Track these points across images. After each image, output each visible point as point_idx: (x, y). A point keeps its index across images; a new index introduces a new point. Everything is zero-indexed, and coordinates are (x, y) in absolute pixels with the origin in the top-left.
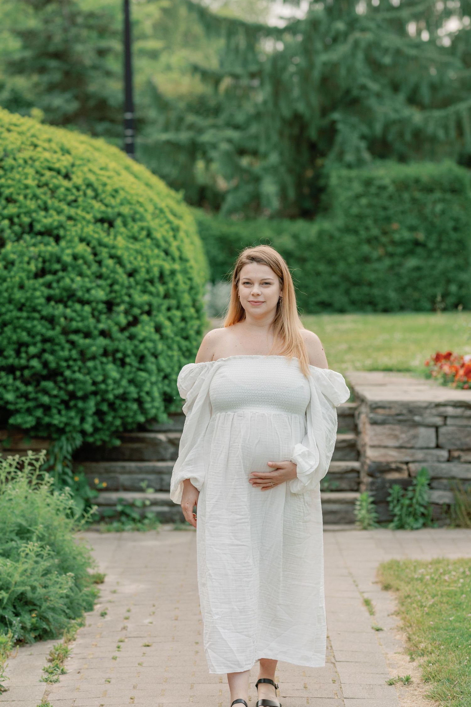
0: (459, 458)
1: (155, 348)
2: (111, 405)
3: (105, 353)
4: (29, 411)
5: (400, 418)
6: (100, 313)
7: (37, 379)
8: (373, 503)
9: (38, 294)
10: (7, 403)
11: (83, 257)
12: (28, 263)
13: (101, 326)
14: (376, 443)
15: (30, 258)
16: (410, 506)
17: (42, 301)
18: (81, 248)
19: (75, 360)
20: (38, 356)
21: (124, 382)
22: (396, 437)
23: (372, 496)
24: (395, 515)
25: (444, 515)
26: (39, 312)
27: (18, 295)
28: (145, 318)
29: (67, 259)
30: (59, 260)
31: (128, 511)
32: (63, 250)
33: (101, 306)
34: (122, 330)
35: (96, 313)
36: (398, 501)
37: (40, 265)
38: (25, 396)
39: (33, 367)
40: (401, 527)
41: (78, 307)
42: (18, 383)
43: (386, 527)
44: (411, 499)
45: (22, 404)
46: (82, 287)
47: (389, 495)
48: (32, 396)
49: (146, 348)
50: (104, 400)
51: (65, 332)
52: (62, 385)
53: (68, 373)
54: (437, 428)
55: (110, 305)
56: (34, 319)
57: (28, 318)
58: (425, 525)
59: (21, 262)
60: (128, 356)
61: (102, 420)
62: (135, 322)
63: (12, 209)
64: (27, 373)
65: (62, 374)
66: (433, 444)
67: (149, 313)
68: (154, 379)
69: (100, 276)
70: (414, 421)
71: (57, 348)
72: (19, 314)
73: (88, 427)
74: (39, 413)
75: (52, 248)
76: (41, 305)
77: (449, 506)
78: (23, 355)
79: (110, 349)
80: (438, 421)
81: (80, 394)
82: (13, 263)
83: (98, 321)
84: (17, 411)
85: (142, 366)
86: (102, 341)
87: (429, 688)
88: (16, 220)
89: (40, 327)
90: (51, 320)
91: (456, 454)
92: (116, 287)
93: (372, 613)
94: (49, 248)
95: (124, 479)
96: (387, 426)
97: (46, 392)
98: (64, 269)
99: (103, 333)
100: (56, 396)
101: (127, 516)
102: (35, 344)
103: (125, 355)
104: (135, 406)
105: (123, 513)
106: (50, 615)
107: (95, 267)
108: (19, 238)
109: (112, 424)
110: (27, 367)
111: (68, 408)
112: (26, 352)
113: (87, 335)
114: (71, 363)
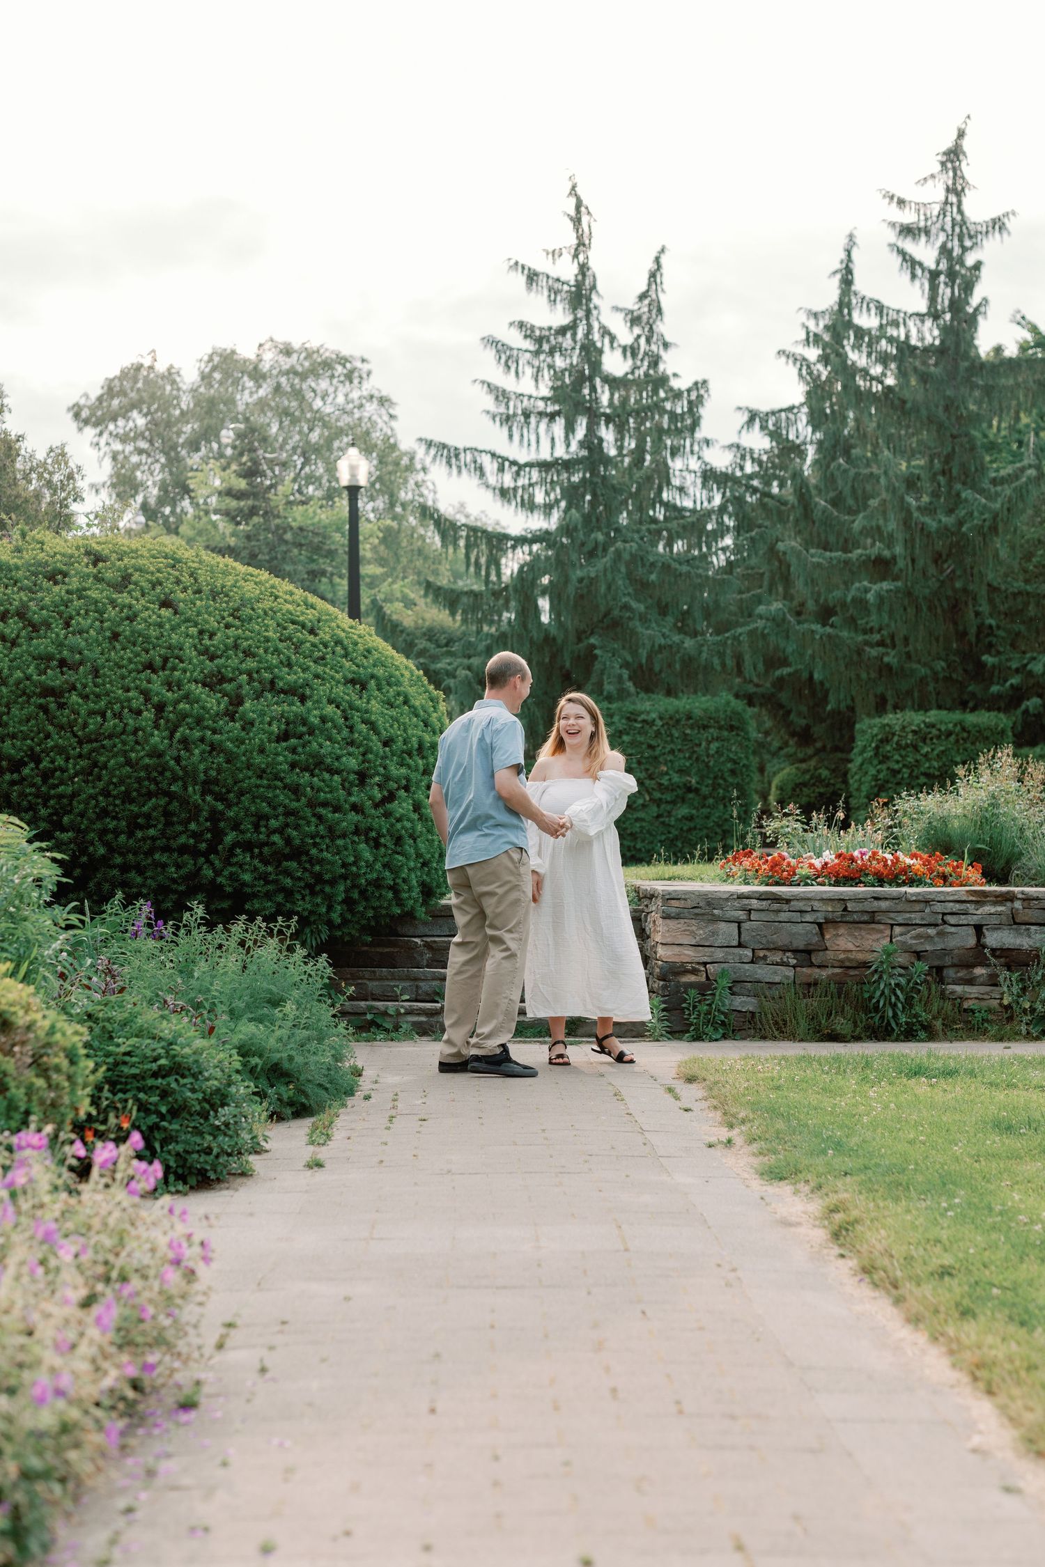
0: (765, 957)
1: (413, 828)
2: (363, 893)
3: (357, 832)
4: (268, 896)
5: (696, 911)
6: (352, 785)
7: (278, 858)
8: (663, 1010)
9: (281, 758)
10: (244, 884)
11: (332, 721)
12: (270, 724)
13: (353, 799)
14: (669, 940)
15: (272, 719)
16: (709, 1013)
17: (285, 767)
18: (330, 710)
19: (322, 837)
20: (280, 831)
21: (378, 866)
22: (693, 934)
23: (664, 1002)
24: (691, 1024)
25: (747, 1025)
26: (281, 780)
27: (258, 759)
28: (402, 793)
29: (314, 720)
30: (304, 722)
31: (379, 1021)
32: (309, 711)
33: (352, 777)
34: (376, 806)
35: (347, 785)
36: (695, 1007)
37: (283, 727)
38: (264, 877)
39: (274, 843)
40: (698, 1038)
41: (326, 776)
42: (256, 862)
43: (680, 1039)
44: (710, 1005)
45: (260, 887)
46: (331, 753)
47: (685, 1000)
48: (272, 877)
49: (403, 827)
50: (354, 886)
51: (311, 804)
52: (307, 866)
53: (314, 851)
54: (739, 923)
55: (363, 777)
56: (276, 788)
57: (269, 787)
58: (725, 1037)
59: (261, 723)
60: (384, 836)
61: (351, 911)
62: (391, 797)
63: (251, 664)
64: (266, 850)
65: (307, 853)
66: (735, 943)
67: (407, 788)
68: (412, 864)
69: (352, 743)
70: (713, 915)
71: (302, 822)
72: (259, 782)
73: (336, 917)
74: (280, 898)
75: (297, 708)
76: (284, 771)
77: (753, 1013)
78: (263, 829)
79: (362, 826)
80: (742, 915)
81: (327, 877)
82: (252, 724)
83: (350, 794)
84: (256, 895)
85: (399, 849)
86: (353, 817)
87: (755, 1147)
88: (255, 676)
89: (283, 797)
90: (296, 790)
91: (761, 954)
92: (370, 756)
93: (677, 1098)
94: (294, 708)
95: (372, 985)
96: (682, 921)
97: (287, 873)
98: (311, 733)
99: (355, 808)
100: (300, 879)
101: (378, 1026)
102: (276, 817)
103: (380, 835)
104: (390, 895)
105: (373, 1023)
106: (309, 1089)
107: (345, 732)
108: (258, 696)
109: (363, 914)
110: (266, 844)
111: (313, 893)
112: (266, 826)
113: (337, 809)
114: (318, 840)
